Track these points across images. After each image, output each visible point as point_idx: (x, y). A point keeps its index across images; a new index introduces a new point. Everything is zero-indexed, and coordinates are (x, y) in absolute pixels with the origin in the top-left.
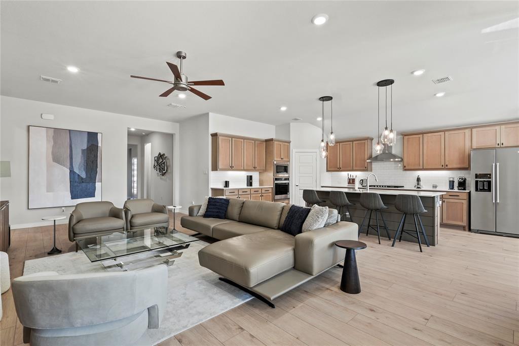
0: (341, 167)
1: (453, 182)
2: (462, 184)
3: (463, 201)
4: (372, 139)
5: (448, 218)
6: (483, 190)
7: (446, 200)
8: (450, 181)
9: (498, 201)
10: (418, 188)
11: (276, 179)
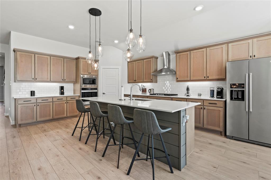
0: (136, 79)
1: (213, 91)
2: (220, 93)
3: (220, 109)
4: (157, 58)
5: (208, 124)
6: (237, 99)
7: (206, 107)
8: (211, 90)
9: (251, 110)
10: (187, 96)
11: (83, 89)
